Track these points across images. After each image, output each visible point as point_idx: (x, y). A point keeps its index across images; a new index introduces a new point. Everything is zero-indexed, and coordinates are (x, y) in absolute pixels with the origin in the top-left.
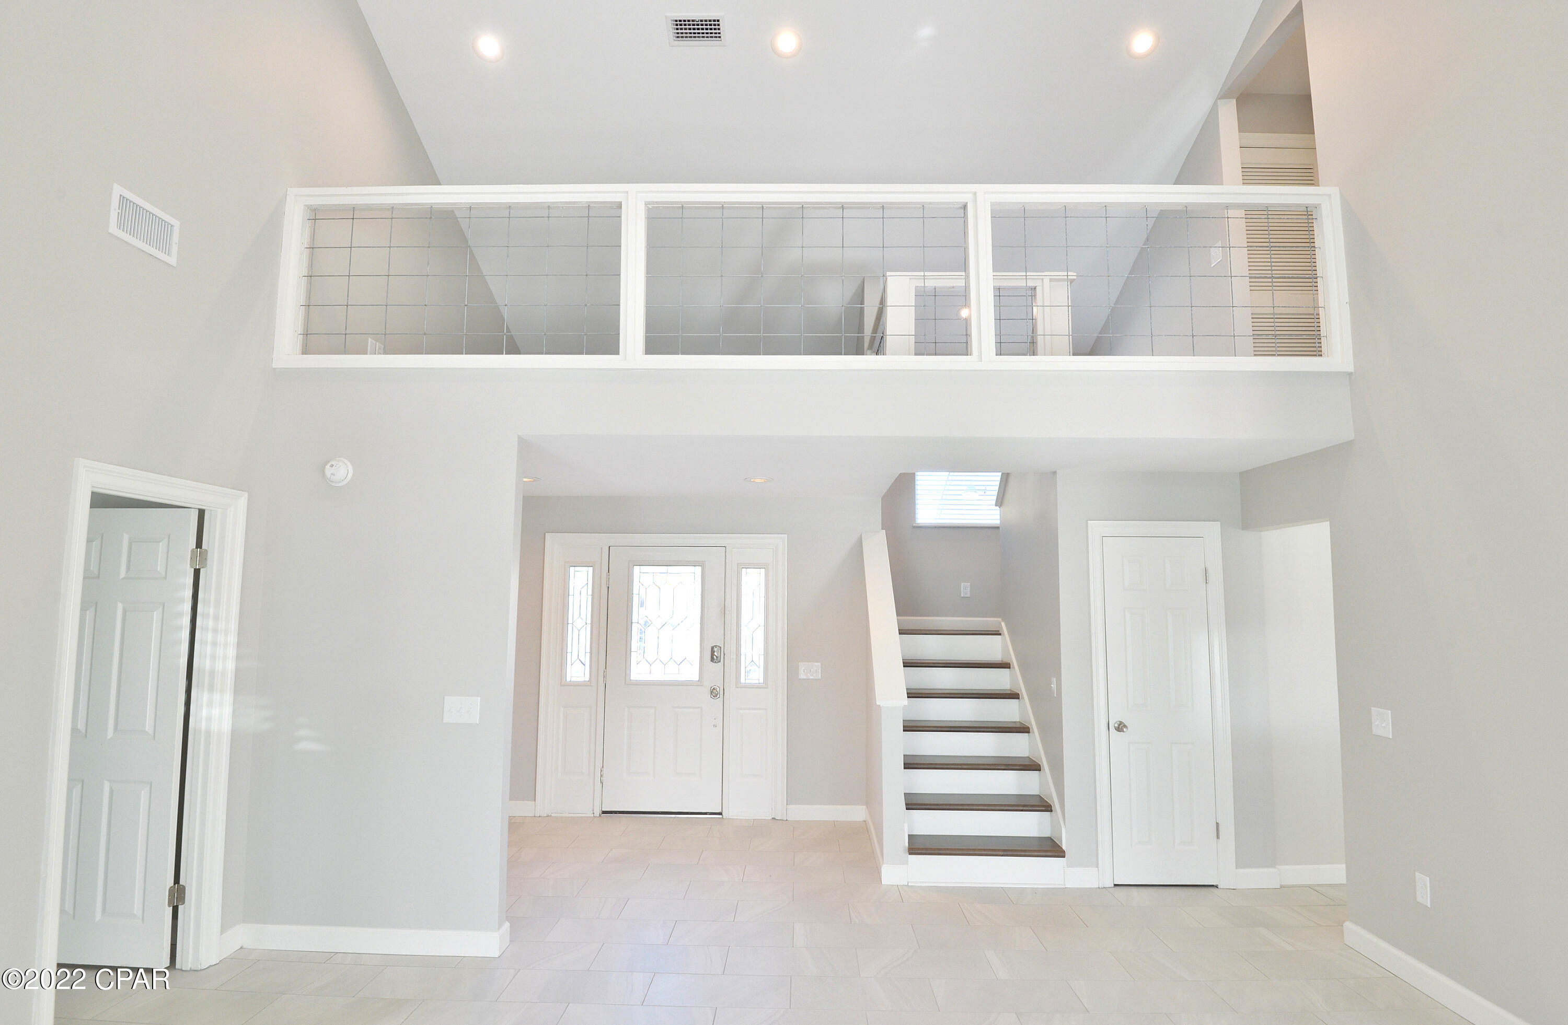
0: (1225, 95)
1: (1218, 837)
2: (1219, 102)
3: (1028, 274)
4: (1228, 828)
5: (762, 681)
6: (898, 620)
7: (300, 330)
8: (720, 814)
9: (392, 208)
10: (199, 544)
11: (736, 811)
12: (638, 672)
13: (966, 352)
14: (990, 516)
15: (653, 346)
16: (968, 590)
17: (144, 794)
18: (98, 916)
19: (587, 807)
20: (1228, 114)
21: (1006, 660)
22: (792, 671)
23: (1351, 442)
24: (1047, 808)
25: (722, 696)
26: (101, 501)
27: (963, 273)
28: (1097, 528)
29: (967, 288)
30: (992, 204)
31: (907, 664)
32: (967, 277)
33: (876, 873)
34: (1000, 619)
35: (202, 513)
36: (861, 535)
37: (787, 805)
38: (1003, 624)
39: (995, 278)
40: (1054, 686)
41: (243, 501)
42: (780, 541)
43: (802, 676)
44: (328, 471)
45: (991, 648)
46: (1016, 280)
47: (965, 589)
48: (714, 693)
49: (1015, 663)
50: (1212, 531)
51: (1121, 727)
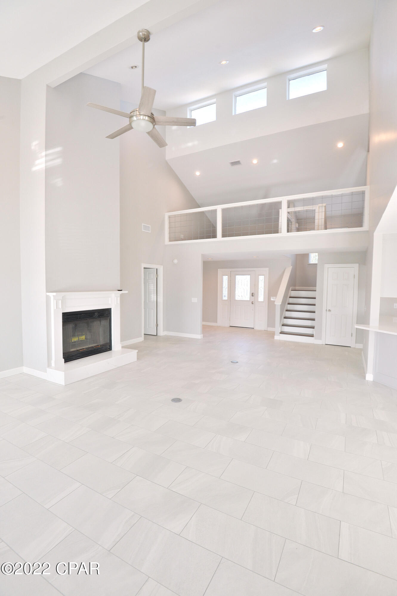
1: (352, 336)
4: (354, 335)
5: (263, 301)
7: (169, 237)
8: (253, 328)
9: (181, 214)
10: (157, 274)
11: (256, 328)
12: (237, 298)
13: (278, 233)
15: (223, 236)
17: (152, 310)
18: (148, 328)
19: (227, 325)
22: (269, 299)
24: (313, 328)
25: (254, 304)
26: (144, 268)
28: (326, 266)
30: (287, 200)
33: (274, 337)
35: (157, 269)
37: (268, 327)
41: (162, 267)
42: (267, 269)
43: (271, 300)
44: (174, 261)
48: (252, 303)
50: (356, 266)
51: (330, 310)
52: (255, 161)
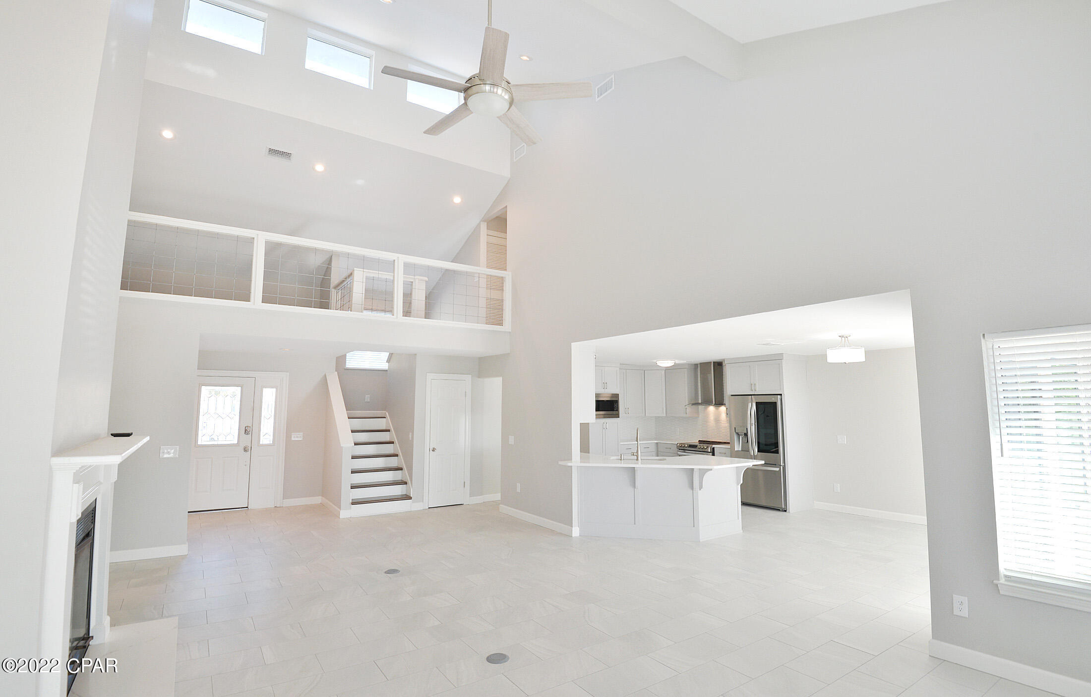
0: (483, 220)
1: (464, 487)
2: (482, 223)
3: (416, 277)
4: (468, 483)
5: (271, 442)
6: (347, 413)
8: (247, 507)
11: (255, 505)
12: (203, 440)
14: (385, 366)
16: (369, 399)
20: (484, 226)
21: (387, 429)
22: (288, 437)
23: (508, 354)
24: (406, 483)
25: (250, 451)
27: (392, 274)
28: (430, 376)
29: (393, 281)
30: (404, 262)
31: (352, 432)
32: (394, 276)
33: (337, 516)
34: (385, 412)
36: (325, 375)
37: (283, 499)
38: (387, 413)
39: (404, 277)
40: (410, 436)
42: (285, 375)
43: (293, 439)
45: (381, 424)
46: (410, 278)
47: (367, 398)
48: (245, 450)
49: (392, 429)
50: (468, 378)
51: (434, 450)
52: (320, 168)
